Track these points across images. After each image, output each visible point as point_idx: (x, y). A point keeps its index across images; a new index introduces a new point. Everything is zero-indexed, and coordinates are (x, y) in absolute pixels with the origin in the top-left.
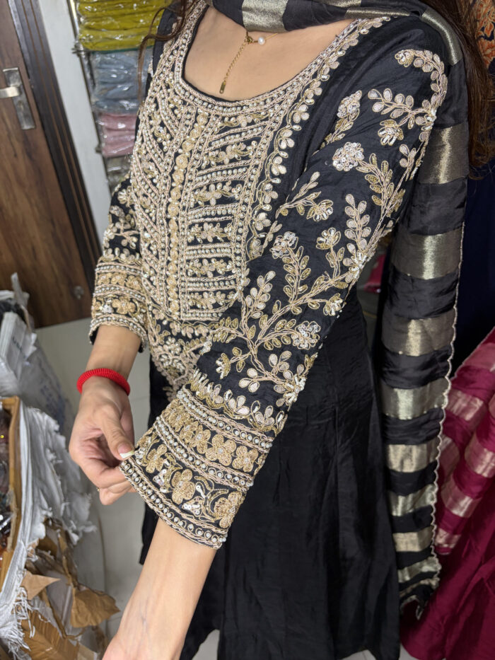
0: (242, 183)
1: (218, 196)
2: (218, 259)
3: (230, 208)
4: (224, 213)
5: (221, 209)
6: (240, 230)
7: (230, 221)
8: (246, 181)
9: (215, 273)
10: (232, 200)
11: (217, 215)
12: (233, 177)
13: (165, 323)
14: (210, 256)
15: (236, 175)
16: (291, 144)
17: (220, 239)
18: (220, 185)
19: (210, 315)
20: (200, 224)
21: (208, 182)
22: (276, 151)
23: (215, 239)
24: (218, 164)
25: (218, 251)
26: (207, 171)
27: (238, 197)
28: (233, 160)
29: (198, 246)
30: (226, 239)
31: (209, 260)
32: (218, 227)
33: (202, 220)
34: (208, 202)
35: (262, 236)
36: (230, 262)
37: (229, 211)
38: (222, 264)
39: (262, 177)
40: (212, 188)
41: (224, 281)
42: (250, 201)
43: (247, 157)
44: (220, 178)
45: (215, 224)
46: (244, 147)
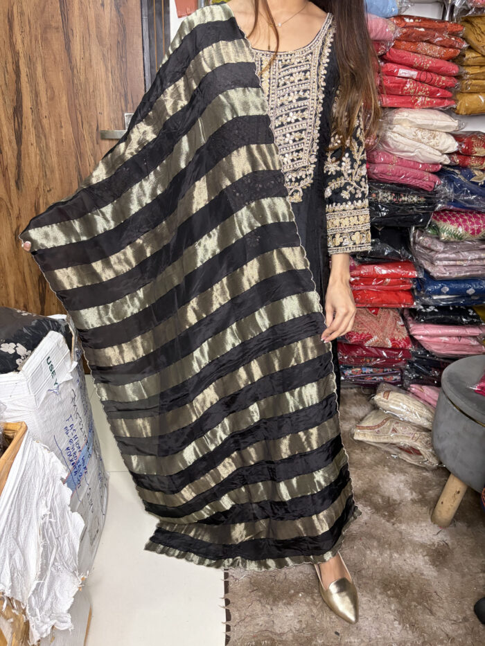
0: (309, 90)
1: (297, 97)
2: (295, 132)
4: (303, 105)
5: (301, 103)
6: (312, 112)
8: (311, 89)
9: (294, 141)
10: (306, 99)
11: (298, 107)
14: (291, 130)
15: (304, 87)
16: (326, 72)
17: (300, 119)
18: (296, 92)
19: (288, 167)
20: (286, 114)
21: (287, 92)
22: (320, 75)
23: (297, 120)
24: (291, 83)
25: (297, 126)
26: (285, 87)
27: (308, 97)
28: (300, 80)
29: (283, 127)
30: (304, 119)
31: (290, 133)
32: (299, 112)
33: (288, 111)
34: (291, 102)
35: (320, 115)
36: (304, 132)
37: (305, 104)
38: (298, 134)
39: (318, 87)
40: (292, 94)
41: (298, 144)
42: (316, 98)
43: (307, 79)
44: (295, 89)
45: (297, 112)
46: (303, 74)
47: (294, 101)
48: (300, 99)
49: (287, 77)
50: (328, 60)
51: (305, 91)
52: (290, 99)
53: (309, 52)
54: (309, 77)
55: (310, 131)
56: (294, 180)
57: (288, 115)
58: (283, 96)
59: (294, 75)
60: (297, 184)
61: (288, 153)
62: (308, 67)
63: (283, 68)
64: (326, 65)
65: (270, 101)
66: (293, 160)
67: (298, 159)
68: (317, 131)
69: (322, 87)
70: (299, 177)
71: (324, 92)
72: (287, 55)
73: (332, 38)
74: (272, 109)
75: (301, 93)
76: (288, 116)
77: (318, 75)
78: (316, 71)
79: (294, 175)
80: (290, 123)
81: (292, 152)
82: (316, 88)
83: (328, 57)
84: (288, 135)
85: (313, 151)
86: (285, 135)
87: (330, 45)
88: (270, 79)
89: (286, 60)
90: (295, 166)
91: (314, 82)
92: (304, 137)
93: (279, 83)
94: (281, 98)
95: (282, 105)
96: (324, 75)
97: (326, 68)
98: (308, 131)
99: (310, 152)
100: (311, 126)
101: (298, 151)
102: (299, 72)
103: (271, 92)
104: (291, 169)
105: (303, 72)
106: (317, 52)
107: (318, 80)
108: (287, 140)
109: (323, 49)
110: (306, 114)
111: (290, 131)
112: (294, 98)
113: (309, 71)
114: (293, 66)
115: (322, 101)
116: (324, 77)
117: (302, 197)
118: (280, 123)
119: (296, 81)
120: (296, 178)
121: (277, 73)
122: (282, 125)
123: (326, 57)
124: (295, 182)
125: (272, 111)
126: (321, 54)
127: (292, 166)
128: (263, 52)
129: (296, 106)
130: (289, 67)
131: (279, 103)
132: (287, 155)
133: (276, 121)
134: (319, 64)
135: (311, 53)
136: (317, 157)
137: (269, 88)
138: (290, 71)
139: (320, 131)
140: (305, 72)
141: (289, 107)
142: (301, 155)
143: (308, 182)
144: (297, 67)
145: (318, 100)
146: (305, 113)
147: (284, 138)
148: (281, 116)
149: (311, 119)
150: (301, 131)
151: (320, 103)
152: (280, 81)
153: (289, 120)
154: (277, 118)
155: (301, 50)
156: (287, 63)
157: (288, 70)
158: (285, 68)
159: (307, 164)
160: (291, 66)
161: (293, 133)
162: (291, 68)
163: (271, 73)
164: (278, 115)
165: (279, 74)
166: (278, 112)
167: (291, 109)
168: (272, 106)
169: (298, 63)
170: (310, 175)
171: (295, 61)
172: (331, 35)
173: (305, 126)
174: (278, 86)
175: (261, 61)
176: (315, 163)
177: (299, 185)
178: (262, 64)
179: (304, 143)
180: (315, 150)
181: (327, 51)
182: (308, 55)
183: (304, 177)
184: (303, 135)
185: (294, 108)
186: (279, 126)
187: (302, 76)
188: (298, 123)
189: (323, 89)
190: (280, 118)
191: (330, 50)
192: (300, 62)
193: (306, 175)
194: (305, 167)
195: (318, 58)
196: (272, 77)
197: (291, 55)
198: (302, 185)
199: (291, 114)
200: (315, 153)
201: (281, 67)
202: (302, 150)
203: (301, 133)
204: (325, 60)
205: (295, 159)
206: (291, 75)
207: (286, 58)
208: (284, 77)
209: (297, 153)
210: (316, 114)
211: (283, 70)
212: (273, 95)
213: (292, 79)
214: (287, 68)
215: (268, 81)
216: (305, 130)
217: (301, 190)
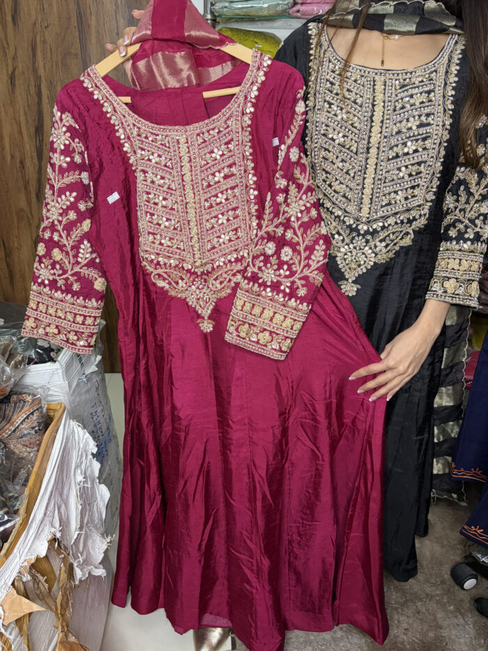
0: (433, 114)
1: (418, 123)
2: (413, 165)
3: (428, 129)
4: (425, 132)
5: (422, 130)
6: (436, 141)
7: (429, 137)
8: (435, 113)
9: (410, 175)
10: (429, 124)
11: (419, 134)
12: (426, 111)
13: (354, 226)
15: (427, 110)
16: (453, 93)
17: (420, 150)
18: (417, 117)
19: (401, 207)
20: (403, 144)
21: (406, 117)
22: (447, 97)
23: (416, 151)
24: (411, 106)
25: (416, 158)
26: (403, 111)
27: (432, 122)
28: (422, 102)
29: (398, 159)
30: (425, 149)
31: (406, 167)
32: (420, 141)
33: (406, 140)
34: (410, 129)
35: (446, 144)
36: (423, 165)
37: (428, 131)
38: (416, 167)
39: (445, 110)
40: (411, 119)
41: (414, 179)
42: (441, 124)
43: (431, 101)
44: (416, 113)
45: (417, 140)
46: (427, 95)
47: (414, 128)
48: (421, 125)
49: (407, 99)
50: (456, 79)
51: (428, 115)
52: (409, 125)
53: (433, 69)
54: (434, 98)
55: (431, 164)
56: (405, 221)
57: (405, 144)
58: (400, 122)
59: (414, 96)
60: (409, 225)
61: (401, 190)
62: (432, 87)
63: (401, 88)
64: (454, 85)
65: (384, 128)
66: (406, 199)
67: (413, 197)
68: (439, 164)
69: (449, 110)
70: (411, 218)
71: (451, 116)
72: (406, 73)
73: (459, 54)
74: (385, 137)
75: (423, 118)
76: (406, 146)
77: (444, 97)
78: (442, 91)
79: (407, 215)
80: (407, 154)
81: (406, 189)
82: (442, 112)
83: (456, 76)
84: (403, 169)
85: (432, 188)
86: (399, 169)
87: (458, 62)
88: (384, 102)
89: (405, 80)
90: (409, 205)
91: (439, 105)
92: (423, 170)
93: (395, 107)
94: (398, 125)
95: (399, 132)
96: (452, 96)
97: (454, 88)
98: (428, 163)
99: (427, 188)
100: (432, 157)
101: (413, 187)
102: (421, 93)
103: (386, 117)
104: (404, 209)
105: (426, 92)
106: (442, 70)
107: (444, 103)
108: (401, 174)
109: (449, 66)
110: (428, 143)
111: (406, 164)
112: (413, 124)
113: (434, 91)
114: (413, 86)
115: (448, 127)
116: (451, 98)
117: (413, 240)
118: (395, 155)
119: (417, 104)
120: (409, 219)
121: (393, 95)
122: (397, 156)
123: (453, 75)
124: (407, 223)
125: (385, 140)
126: (447, 72)
127: (405, 205)
128: (376, 71)
129: (416, 133)
130: (408, 87)
131: (395, 130)
132: (400, 193)
133: (390, 152)
134: (446, 84)
135: (436, 71)
136: (435, 193)
137: (383, 113)
138: (410, 92)
139: (443, 164)
140: (429, 92)
141: (408, 135)
142: (416, 192)
143: (422, 222)
144: (418, 87)
145: (443, 126)
146: (426, 142)
147: (398, 172)
148: (397, 146)
149: (434, 149)
150: (419, 164)
151: (446, 129)
152: (397, 104)
153: (406, 150)
154: (391, 148)
155: (423, 67)
156: (406, 82)
157: (407, 90)
158: (404, 89)
159: (422, 202)
160: (411, 86)
161: (410, 167)
162: (412, 88)
163: (386, 95)
164: (393, 144)
165: (396, 96)
166: (393, 142)
167: (410, 137)
168: (386, 134)
169: (420, 82)
170: (425, 215)
171: (417, 81)
172: (459, 52)
173: (425, 157)
174: (395, 110)
175: (374, 81)
176: (432, 201)
177: (411, 226)
178: (374, 85)
179: (421, 178)
180: (435, 186)
181: (454, 69)
182: (432, 73)
183: (417, 217)
184: (422, 168)
185: (414, 136)
186: (394, 158)
187: (424, 98)
188: (416, 154)
189: (451, 112)
190: (395, 149)
191: (458, 68)
192: (422, 81)
193: (420, 215)
194: (419, 206)
195: (443, 77)
196: (387, 100)
197: (411, 73)
198: (413, 227)
199: (409, 144)
200: (434, 190)
201: (398, 87)
202: (418, 185)
203: (420, 166)
204: (453, 79)
205: (410, 197)
206: (411, 96)
207: (405, 77)
208: (402, 99)
209: (412, 190)
210: (440, 143)
211: (400, 91)
212: (388, 121)
213: (412, 101)
214: (406, 88)
215: (383, 104)
216: (425, 162)
217: (411, 232)
